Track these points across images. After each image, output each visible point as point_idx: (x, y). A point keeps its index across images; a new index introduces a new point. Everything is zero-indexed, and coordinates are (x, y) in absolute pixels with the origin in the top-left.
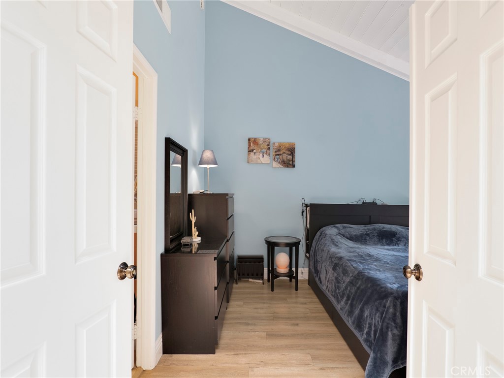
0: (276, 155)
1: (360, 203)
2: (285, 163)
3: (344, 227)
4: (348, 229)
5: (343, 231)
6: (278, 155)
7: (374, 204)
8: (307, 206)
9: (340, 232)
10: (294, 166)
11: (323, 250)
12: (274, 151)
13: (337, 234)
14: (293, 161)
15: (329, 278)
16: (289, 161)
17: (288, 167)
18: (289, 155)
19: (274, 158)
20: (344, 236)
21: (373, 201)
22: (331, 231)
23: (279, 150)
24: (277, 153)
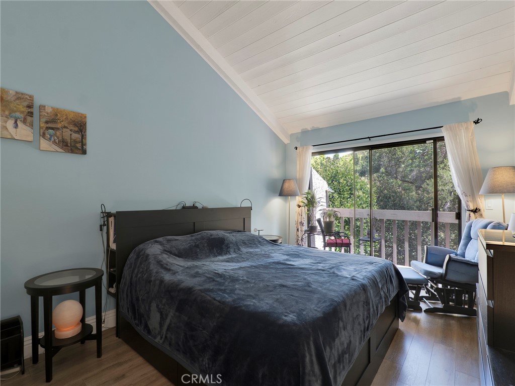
0: (48, 128)
1: (179, 208)
2: (67, 145)
3: (169, 241)
4: (174, 243)
5: (168, 246)
6: (52, 129)
7: (194, 207)
8: (109, 215)
9: (165, 248)
10: (84, 152)
11: (150, 281)
12: (44, 120)
13: (161, 253)
14: (83, 144)
15: (170, 324)
16: (75, 142)
17: (72, 152)
18: (75, 132)
19: (44, 134)
20: (171, 253)
21: (194, 205)
22: (154, 249)
23: (54, 121)
24: (50, 125)
